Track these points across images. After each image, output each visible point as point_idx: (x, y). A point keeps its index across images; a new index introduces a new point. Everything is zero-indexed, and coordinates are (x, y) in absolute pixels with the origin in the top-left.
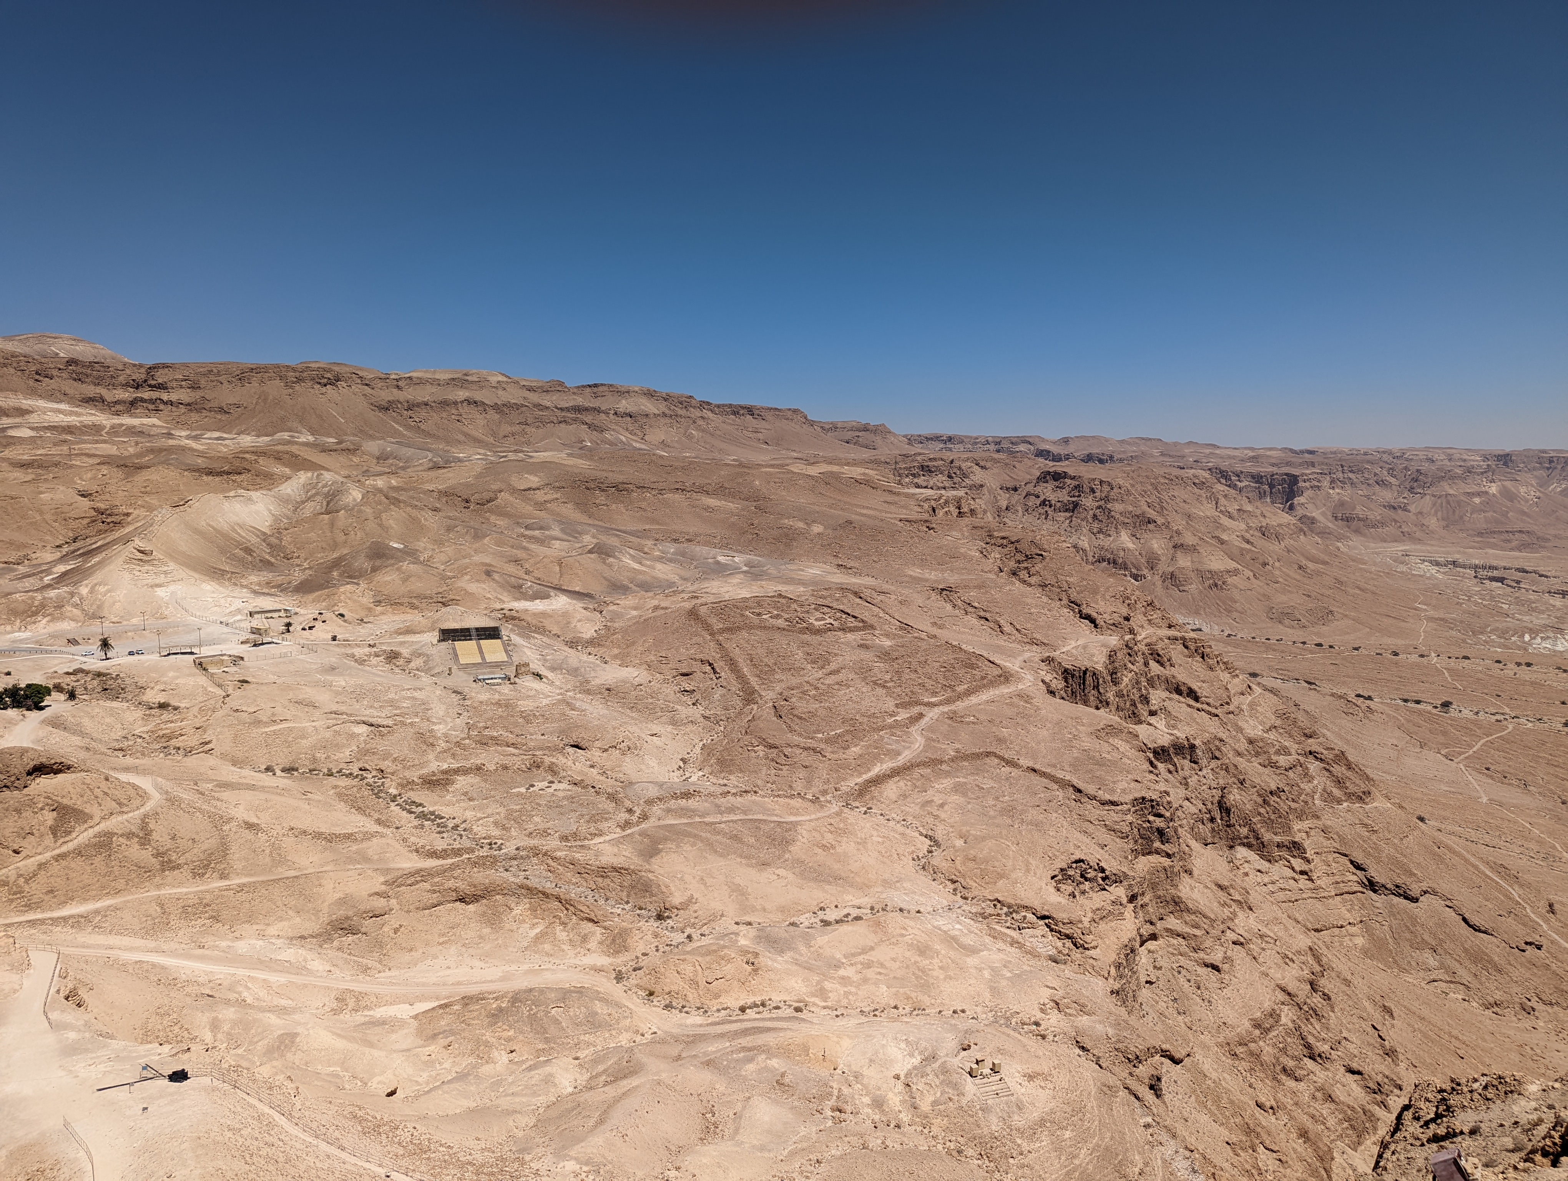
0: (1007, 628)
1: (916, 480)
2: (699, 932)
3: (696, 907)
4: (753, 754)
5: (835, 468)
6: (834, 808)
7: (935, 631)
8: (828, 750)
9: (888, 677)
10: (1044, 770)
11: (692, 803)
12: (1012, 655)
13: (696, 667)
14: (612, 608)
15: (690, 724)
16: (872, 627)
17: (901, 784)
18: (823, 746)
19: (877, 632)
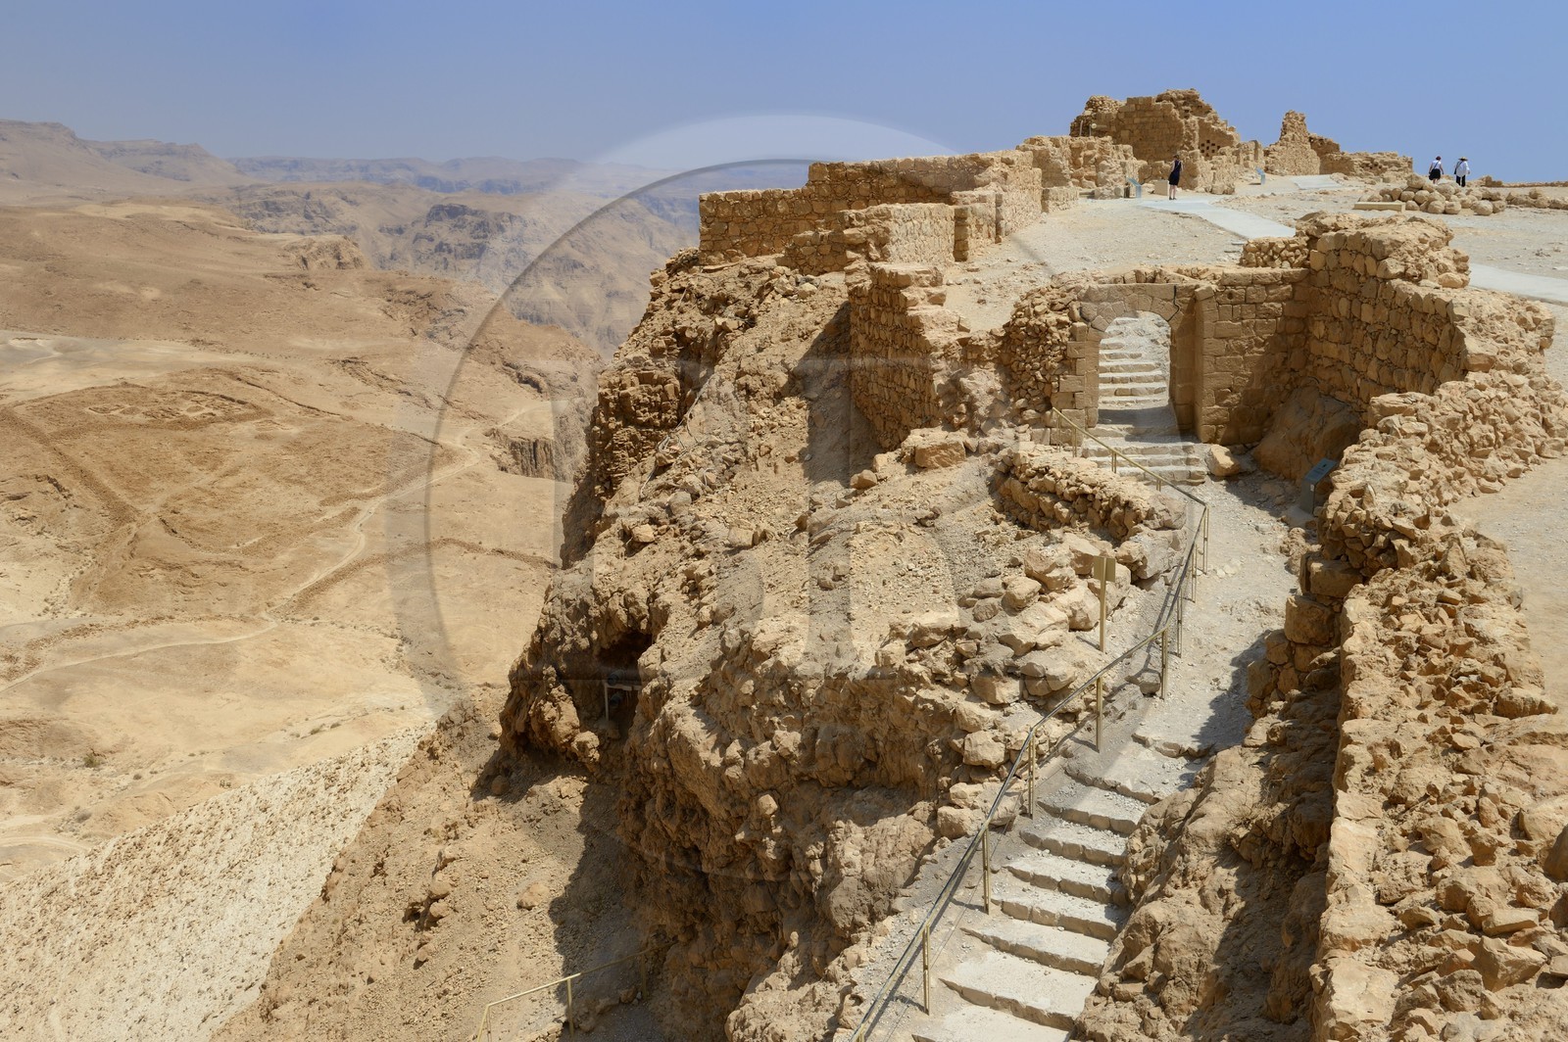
2: (146, 772)
4: (150, 579)
5: (148, 209)
6: (273, 624)
7: (347, 412)
8: (249, 562)
9: (303, 471)
10: (511, 550)
11: (92, 640)
12: (451, 431)
13: (33, 486)
15: (45, 557)
16: (269, 413)
17: (350, 586)
18: (241, 558)
19: (275, 419)
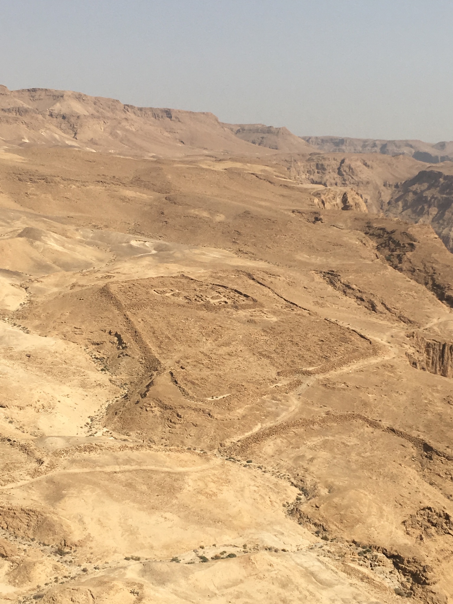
0: (380, 307)
1: (312, 177)
2: (93, 566)
3: (92, 544)
4: (151, 414)
5: (238, 165)
6: (219, 461)
7: (316, 309)
8: (216, 411)
9: (272, 349)
10: (401, 430)
11: (93, 455)
12: (382, 330)
13: (106, 337)
14: (36, 285)
15: (98, 387)
16: (262, 305)
17: (278, 441)
18: (211, 408)
19: (265, 310)
